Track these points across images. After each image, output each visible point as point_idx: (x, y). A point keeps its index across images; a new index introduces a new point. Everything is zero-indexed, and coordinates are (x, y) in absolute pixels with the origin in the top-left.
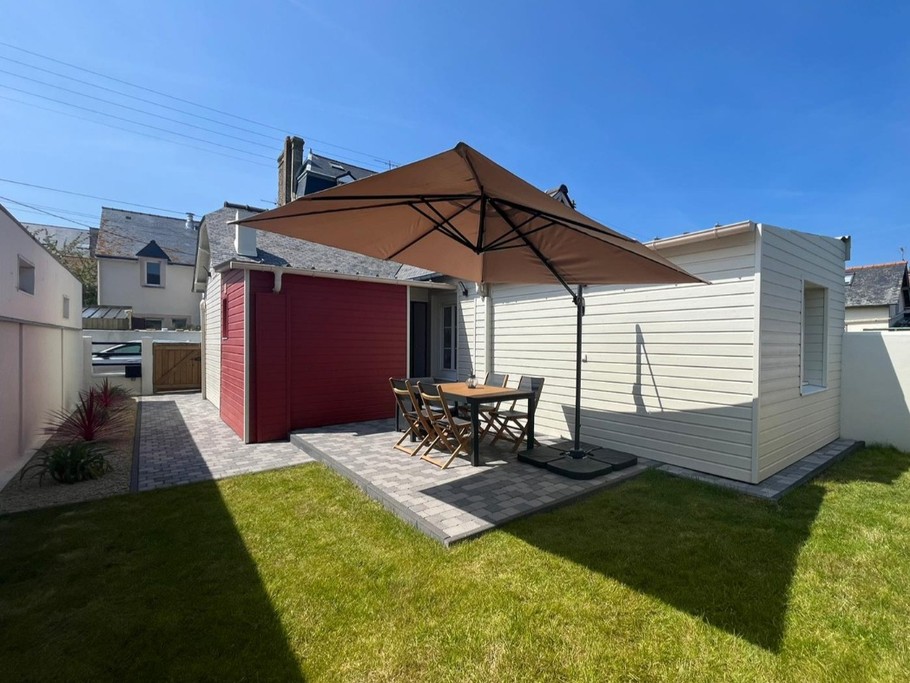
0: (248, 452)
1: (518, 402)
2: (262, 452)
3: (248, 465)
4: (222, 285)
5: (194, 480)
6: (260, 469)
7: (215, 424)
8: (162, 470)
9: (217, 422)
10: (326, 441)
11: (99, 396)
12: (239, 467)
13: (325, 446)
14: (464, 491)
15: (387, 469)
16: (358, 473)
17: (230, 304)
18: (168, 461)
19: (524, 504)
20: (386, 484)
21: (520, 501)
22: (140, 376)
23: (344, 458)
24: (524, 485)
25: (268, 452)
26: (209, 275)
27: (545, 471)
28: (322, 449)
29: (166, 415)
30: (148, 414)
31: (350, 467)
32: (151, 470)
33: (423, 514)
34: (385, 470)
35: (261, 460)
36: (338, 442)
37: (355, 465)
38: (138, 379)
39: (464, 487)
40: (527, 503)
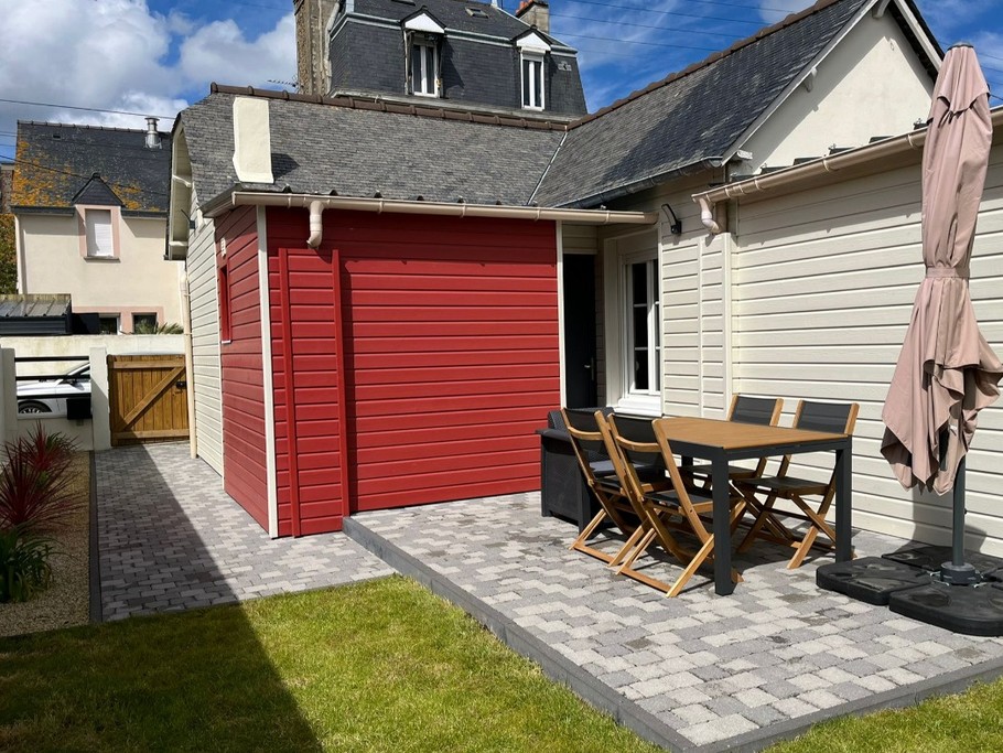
0: (278, 554)
1: (794, 458)
2: (303, 555)
3: (280, 579)
4: (217, 241)
5: (192, 605)
6: (301, 587)
7: (216, 502)
8: (136, 584)
9: (221, 499)
10: (416, 537)
11: (30, 453)
12: (266, 582)
13: (417, 546)
14: (709, 648)
15: (541, 594)
16: (488, 600)
17: (233, 276)
18: (147, 569)
19: (849, 684)
20: (544, 625)
21: (835, 676)
22: (90, 416)
23: (454, 570)
24: (838, 641)
25: (313, 554)
26: (193, 225)
27: (885, 611)
28: (412, 552)
29: (135, 485)
30: (106, 484)
31: (468, 588)
32: (119, 583)
33: (631, 694)
34: (538, 596)
35: (301, 570)
36: (442, 539)
37: (477, 584)
38: (87, 422)
39: (706, 639)
40: (856, 681)
